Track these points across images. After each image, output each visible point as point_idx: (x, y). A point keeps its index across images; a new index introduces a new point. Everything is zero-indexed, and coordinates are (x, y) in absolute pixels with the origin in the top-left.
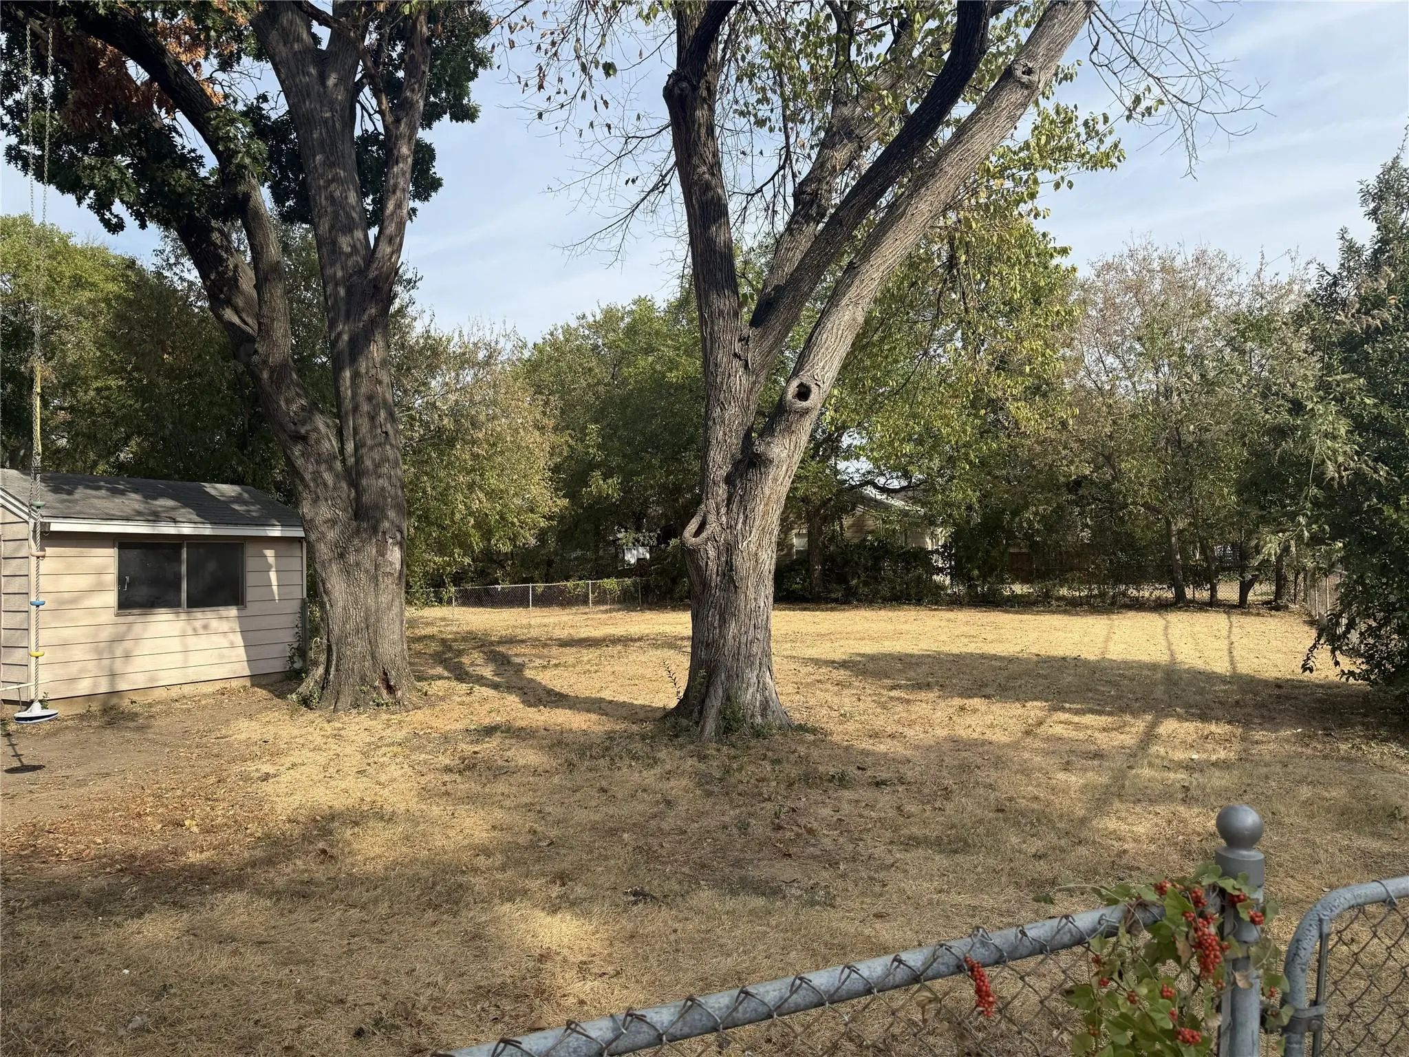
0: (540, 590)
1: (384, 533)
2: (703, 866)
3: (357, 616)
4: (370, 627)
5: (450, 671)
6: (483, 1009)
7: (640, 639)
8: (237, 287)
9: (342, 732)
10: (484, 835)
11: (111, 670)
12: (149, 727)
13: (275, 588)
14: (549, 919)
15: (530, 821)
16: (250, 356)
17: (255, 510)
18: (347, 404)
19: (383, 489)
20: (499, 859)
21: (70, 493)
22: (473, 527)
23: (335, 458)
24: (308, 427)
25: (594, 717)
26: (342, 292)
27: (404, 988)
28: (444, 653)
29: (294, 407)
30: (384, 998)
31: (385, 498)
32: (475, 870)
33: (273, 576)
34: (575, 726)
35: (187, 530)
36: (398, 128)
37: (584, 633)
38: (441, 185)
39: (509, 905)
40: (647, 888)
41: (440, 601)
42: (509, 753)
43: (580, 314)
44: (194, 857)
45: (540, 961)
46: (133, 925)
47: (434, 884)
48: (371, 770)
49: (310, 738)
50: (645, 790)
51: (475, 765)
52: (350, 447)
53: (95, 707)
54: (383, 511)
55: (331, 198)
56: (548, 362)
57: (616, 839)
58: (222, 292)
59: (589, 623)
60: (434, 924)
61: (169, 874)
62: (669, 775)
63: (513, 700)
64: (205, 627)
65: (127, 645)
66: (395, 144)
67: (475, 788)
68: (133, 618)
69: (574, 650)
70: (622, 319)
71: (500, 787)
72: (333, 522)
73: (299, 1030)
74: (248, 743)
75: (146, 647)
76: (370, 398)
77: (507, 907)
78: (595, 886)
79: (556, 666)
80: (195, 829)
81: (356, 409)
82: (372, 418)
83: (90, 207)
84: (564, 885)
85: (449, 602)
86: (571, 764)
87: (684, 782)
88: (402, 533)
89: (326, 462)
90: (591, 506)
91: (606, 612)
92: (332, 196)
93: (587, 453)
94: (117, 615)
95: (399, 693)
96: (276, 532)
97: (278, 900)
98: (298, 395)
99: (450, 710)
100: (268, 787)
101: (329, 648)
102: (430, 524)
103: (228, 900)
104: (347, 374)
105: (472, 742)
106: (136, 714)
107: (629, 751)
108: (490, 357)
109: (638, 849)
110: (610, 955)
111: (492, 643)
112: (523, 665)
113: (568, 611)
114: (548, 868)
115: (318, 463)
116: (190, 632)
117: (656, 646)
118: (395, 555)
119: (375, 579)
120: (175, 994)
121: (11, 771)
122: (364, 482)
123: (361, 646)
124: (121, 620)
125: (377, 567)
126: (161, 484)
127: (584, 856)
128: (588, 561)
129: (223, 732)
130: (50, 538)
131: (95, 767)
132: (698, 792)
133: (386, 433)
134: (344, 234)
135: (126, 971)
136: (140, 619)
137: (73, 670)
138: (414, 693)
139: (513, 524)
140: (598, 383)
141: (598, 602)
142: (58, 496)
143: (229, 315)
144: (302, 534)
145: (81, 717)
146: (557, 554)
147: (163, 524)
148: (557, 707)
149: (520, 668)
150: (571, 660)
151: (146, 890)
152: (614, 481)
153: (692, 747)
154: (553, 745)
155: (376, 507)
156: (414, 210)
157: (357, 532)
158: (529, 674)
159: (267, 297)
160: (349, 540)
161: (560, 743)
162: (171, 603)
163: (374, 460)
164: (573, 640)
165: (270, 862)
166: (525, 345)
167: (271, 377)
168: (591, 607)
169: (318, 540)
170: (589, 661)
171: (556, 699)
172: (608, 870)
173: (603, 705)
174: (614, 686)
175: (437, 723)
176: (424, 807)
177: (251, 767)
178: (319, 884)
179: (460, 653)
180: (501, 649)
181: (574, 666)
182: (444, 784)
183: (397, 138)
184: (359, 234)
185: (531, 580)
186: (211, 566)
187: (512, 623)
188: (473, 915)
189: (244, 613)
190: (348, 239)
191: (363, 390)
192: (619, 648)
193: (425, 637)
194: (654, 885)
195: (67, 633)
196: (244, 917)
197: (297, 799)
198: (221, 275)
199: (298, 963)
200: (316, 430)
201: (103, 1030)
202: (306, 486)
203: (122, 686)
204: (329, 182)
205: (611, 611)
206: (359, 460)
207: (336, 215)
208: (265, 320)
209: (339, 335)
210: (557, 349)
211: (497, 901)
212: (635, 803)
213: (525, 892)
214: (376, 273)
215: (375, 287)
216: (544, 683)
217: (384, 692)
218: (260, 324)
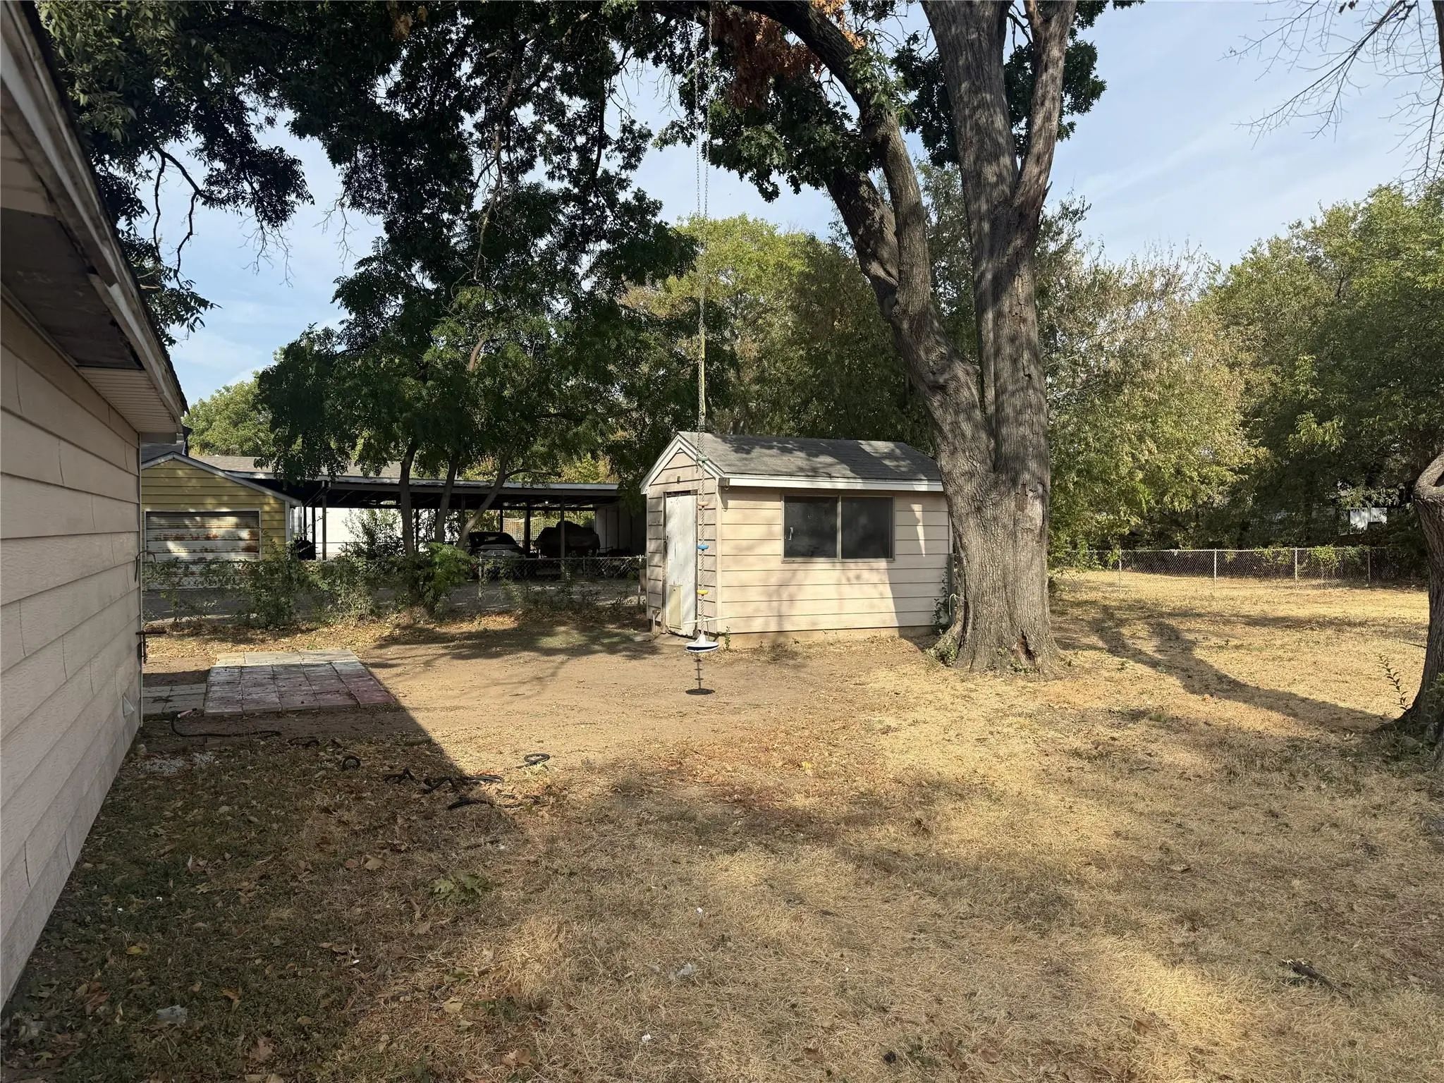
0: (1229, 558)
1: (1024, 485)
2: (1418, 954)
3: (994, 575)
4: (1008, 586)
5: (1106, 642)
6: (1047, 1074)
7: (1361, 624)
8: (883, 239)
9: (973, 695)
10: (1104, 840)
11: (779, 611)
12: (804, 666)
13: (922, 543)
14: (1163, 972)
15: (1165, 835)
16: (892, 307)
17: (904, 465)
18: (989, 349)
19: (1024, 437)
20: (1115, 875)
21: (748, 452)
22: (1142, 481)
23: (974, 406)
24: (946, 376)
25: (1276, 717)
26: (986, 226)
27: (956, 1014)
28: (1103, 621)
29: (933, 356)
30: (931, 1018)
31: (1026, 448)
32: (1081, 882)
33: (920, 530)
34: (1246, 725)
35: (841, 484)
36: (1047, 29)
37: (1282, 611)
38: (1103, 88)
39: (1113, 939)
40: (1317, 966)
41: (1105, 565)
42: (1153, 747)
43: (1294, 222)
44: (800, 802)
45: (1136, 1030)
46: (725, 860)
47: (1029, 888)
48: (992, 740)
49: (939, 695)
50: (1335, 825)
51: (1108, 754)
52: (990, 394)
53: (766, 644)
54: (1023, 461)
55: (978, 128)
56: (1248, 285)
57: (1280, 883)
58: (868, 246)
59: (1293, 599)
60: (1015, 940)
61: (771, 814)
62: (1376, 811)
63: (1173, 683)
64: (858, 577)
65: (792, 589)
66: (1044, 49)
67: (1105, 780)
68: (797, 564)
69: (1265, 630)
70: (1354, 218)
71: (1136, 786)
72: (971, 475)
73: (831, 1029)
74: (881, 692)
75: (808, 592)
76: (1013, 340)
77: (1109, 942)
78: (1238, 943)
79: (1237, 647)
80: (809, 772)
81: (998, 352)
82: (1015, 361)
83: (751, 179)
84: (1194, 929)
85: (1115, 566)
86: (1232, 773)
87: (1402, 824)
88: (1044, 486)
89: (965, 411)
90: (1300, 457)
91: (1318, 587)
92: (977, 124)
93: (1296, 392)
94: (784, 562)
95: (1039, 660)
96: (923, 487)
97: (859, 867)
98: (938, 342)
99: (1093, 686)
100: (885, 741)
101: (966, 604)
102: (1094, 479)
103: (815, 854)
104: (990, 315)
105: (1112, 726)
106: (796, 654)
107: (1319, 769)
108: (1168, 284)
109: (1313, 906)
110: (1241, 1050)
111: (1161, 615)
112: (1194, 643)
113: (1266, 583)
114: (1176, 902)
115: (957, 413)
116: (844, 581)
117: (1385, 635)
118: (1036, 510)
119: (1013, 535)
120: (730, 949)
121: (690, 692)
122: (1004, 431)
123: (998, 606)
124: (787, 566)
125: (1016, 522)
126: (823, 443)
127: (1231, 897)
128: (1294, 524)
129: (863, 679)
130: (728, 491)
131: (751, 697)
132: (1423, 843)
133: (1029, 376)
134: (990, 163)
135: (700, 910)
136: (803, 567)
137: (750, 609)
138: (1057, 661)
139: (1192, 479)
140: (1316, 304)
141: (1306, 575)
142: (739, 455)
143: (876, 268)
144: (941, 489)
145: (754, 651)
146: (1254, 516)
147: (820, 479)
148: (1228, 698)
149: (1189, 647)
150: (1258, 642)
151: (751, 826)
152: (1335, 423)
153: (1421, 777)
154: (1212, 745)
155: (1017, 457)
156: (1072, 125)
157: (996, 484)
158: (1199, 653)
159: (906, 242)
160: (987, 492)
161: (1222, 743)
162: (831, 554)
163: (1015, 407)
164: (1266, 619)
165: (864, 821)
166: (1218, 269)
167: (910, 327)
168: (1297, 581)
169: (956, 493)
170: (1282, 646)
171: (1231, 688)
172: (1262, 925)
173: (1291, 704)
174: (1313, 680)
175: (1078, 699)
176: (1040, 792)
177: (877, 717)
178: (906, 858)
179: (1121, 623)
180: (1173, 622)
181: (1260, 650)
182: (1069, 769)
183: (1047, 41)
184: (1006, 160)
185: (1219, 545)
186: (863, 520)
187: (1189, 594)
188: (1063, 942)
189: (893, 566)
190: (995, 168)
191: (1006, 331)
192: (1329, 632)
193: (1086, 602)
194: (1328, 963)
195: (745, 577)
196: (820, 880)
197: (910, 759)
198: (868, 228)
199: (853, 949)
200: (955, 378)
201: (657, 969)
202: (945, 438)
203: (788, 627)
204: (974, 110)
205: (1324, 586)
206: (999, 408)
207: (981, 142)
208: (905, 268)
209: (982, 275)
210: (1260, 269)
211: (1099, 929)
212: (1319, 841)
213: (1137, 927)
214: (1022, 199)
215: (1021, 215)
216: (1216, 667)
217: (1023, 657)
218: (900, 272)
